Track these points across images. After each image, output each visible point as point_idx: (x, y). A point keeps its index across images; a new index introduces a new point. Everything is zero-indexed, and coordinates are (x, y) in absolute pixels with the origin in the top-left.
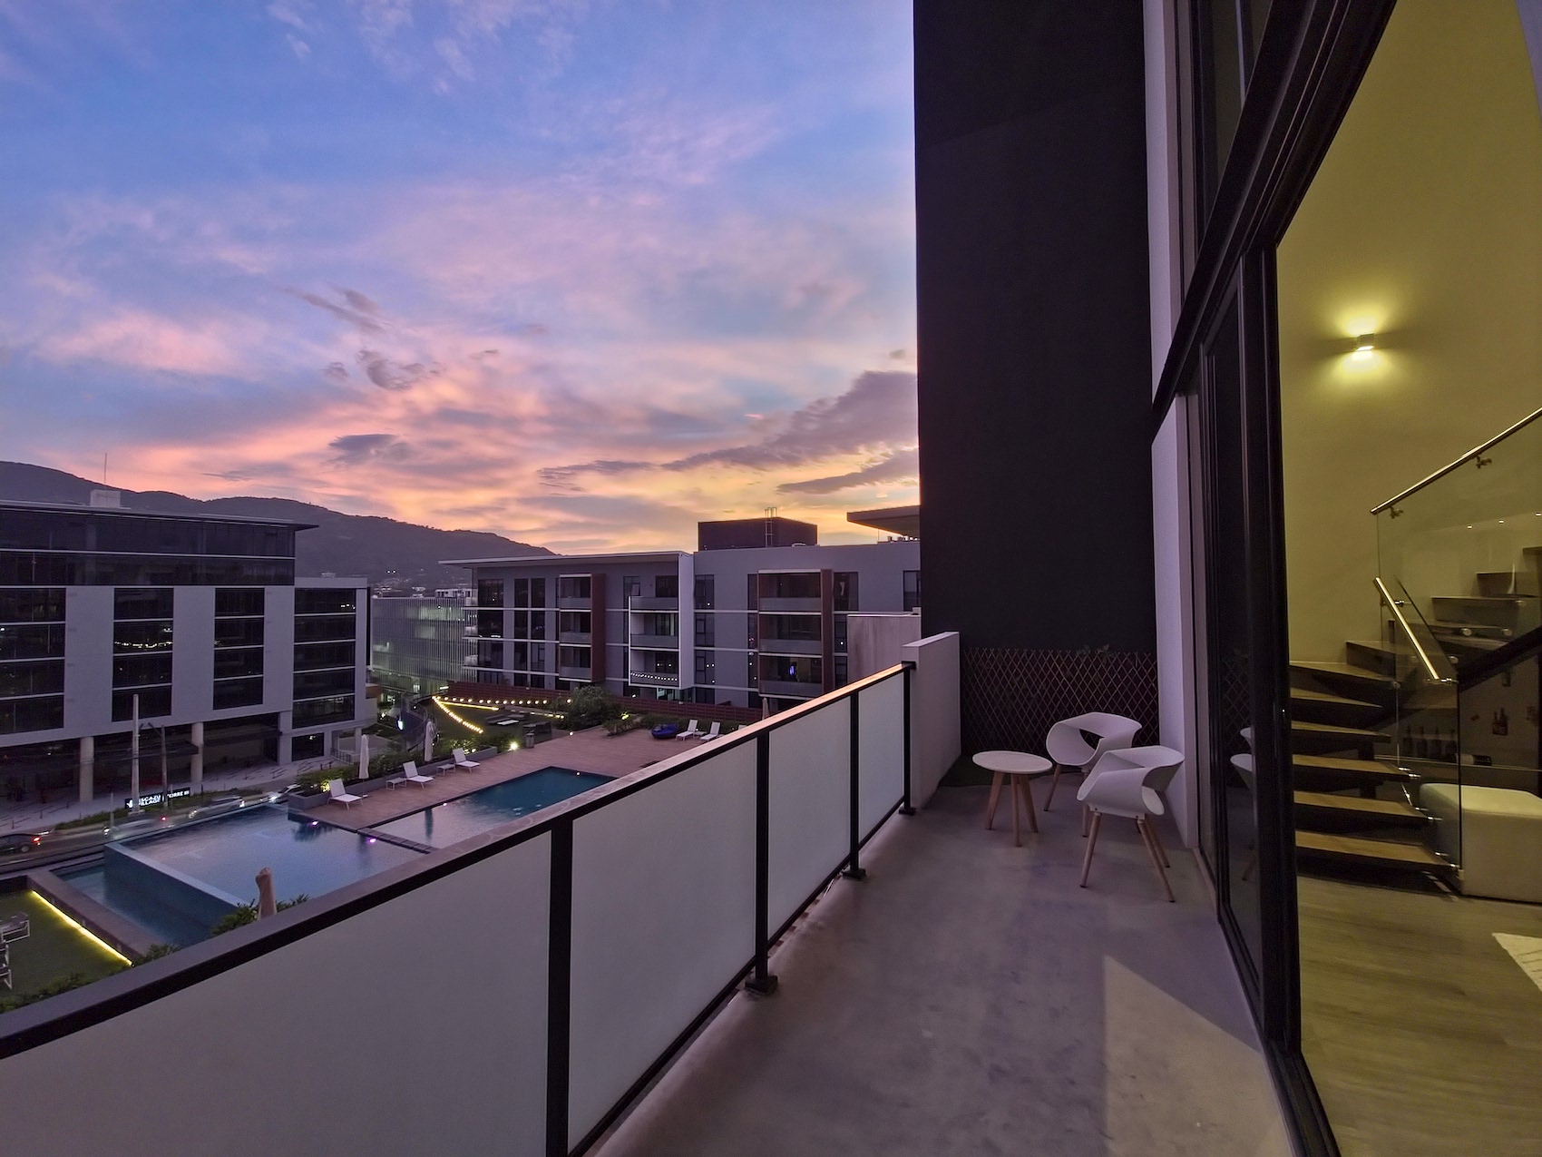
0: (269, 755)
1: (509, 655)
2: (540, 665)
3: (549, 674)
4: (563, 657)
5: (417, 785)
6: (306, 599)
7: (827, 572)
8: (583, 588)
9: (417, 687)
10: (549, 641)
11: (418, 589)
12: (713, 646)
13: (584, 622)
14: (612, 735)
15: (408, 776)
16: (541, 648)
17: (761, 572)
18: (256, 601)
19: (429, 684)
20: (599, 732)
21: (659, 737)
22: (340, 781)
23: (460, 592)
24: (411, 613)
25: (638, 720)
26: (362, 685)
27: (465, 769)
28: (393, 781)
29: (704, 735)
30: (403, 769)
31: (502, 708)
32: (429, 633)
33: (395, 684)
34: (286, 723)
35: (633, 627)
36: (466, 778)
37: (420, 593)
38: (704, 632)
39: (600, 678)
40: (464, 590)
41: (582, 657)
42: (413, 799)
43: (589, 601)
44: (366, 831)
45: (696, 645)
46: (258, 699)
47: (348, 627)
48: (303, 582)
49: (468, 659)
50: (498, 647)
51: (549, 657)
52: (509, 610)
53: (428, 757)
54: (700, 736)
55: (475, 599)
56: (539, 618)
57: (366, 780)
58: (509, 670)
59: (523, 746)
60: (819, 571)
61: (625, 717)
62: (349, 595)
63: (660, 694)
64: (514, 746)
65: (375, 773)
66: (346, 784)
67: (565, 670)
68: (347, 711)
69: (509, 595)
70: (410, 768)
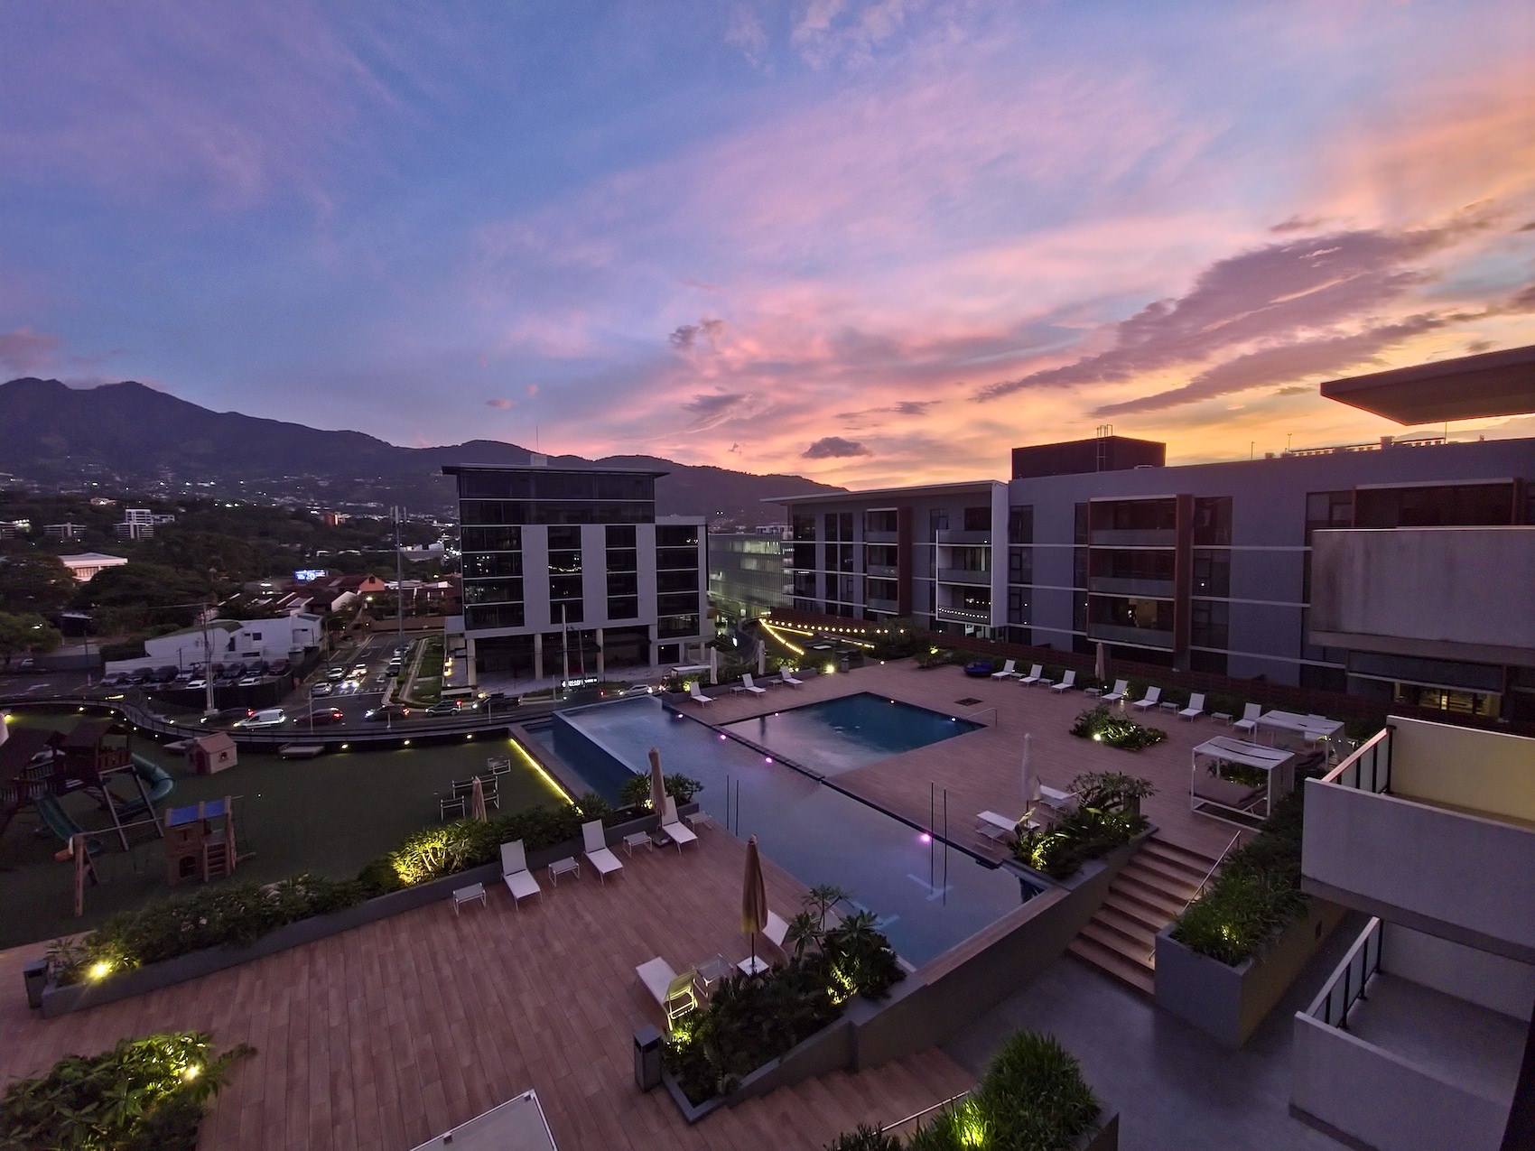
0: (643, 660)
1: (821, 585)
2: (848, 596)
3: (858, 605)
4: (871, 589)
5: (753, 694)
6: (665, 534)
7: (1185, 499)
8: (889, 522)
9: (743, 612)
10: (857, 574)
11: (740, 528)
12: (1031, 583)
13: (890, 556)
14: (922, 668)
15: (746, 685)
16: (850, 580)
17: (1093, 500)
18: (630, 537)
19: (753, 608)
20: (910, 663)
21: (971, 674)
22: (697, 684)
23: (775, 528)
24: (737, 548)
25: (949, 655)
26: (704, 608)
27: (791, 686)
28: (736, 689)
29: (1023, 677)
30: (741, 679)
31: (816, 633)
32: (752, 565)
33: (726, 608)
34: (653, 633)
35: (940, 562)
36: (792, 693)
37: (742, 531)
38: (1019, 567)
39: (907, 610)
40: (779, 527)
41: (889, 590)
42: (751, 707)
43: (896, 535)
44: (719, 728)
45: (1010, 582)
46: (634, 614)
47: (691, 558)
48: (661, 520)
49: (786, 587)
50: (811, 579)
51: (858, 588)
52: (820, 543)
53: (761, 672)
54: (1018, 678)
55: (791, 533)
56: (847, 550)
57: (715, 685)
58: (821, 600)
59: (839, 670)
60: (1174, 496)
61: (934, 651)
62: (691, 531)
63: (969, 630)
64: (830, 669)
65: (722, 681)
66: (701, 687)
67: (873, 602)
68: (693, 628)
69: (820, 529)
70: (747, 678)
